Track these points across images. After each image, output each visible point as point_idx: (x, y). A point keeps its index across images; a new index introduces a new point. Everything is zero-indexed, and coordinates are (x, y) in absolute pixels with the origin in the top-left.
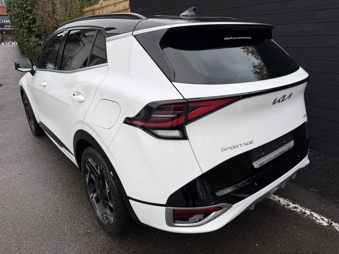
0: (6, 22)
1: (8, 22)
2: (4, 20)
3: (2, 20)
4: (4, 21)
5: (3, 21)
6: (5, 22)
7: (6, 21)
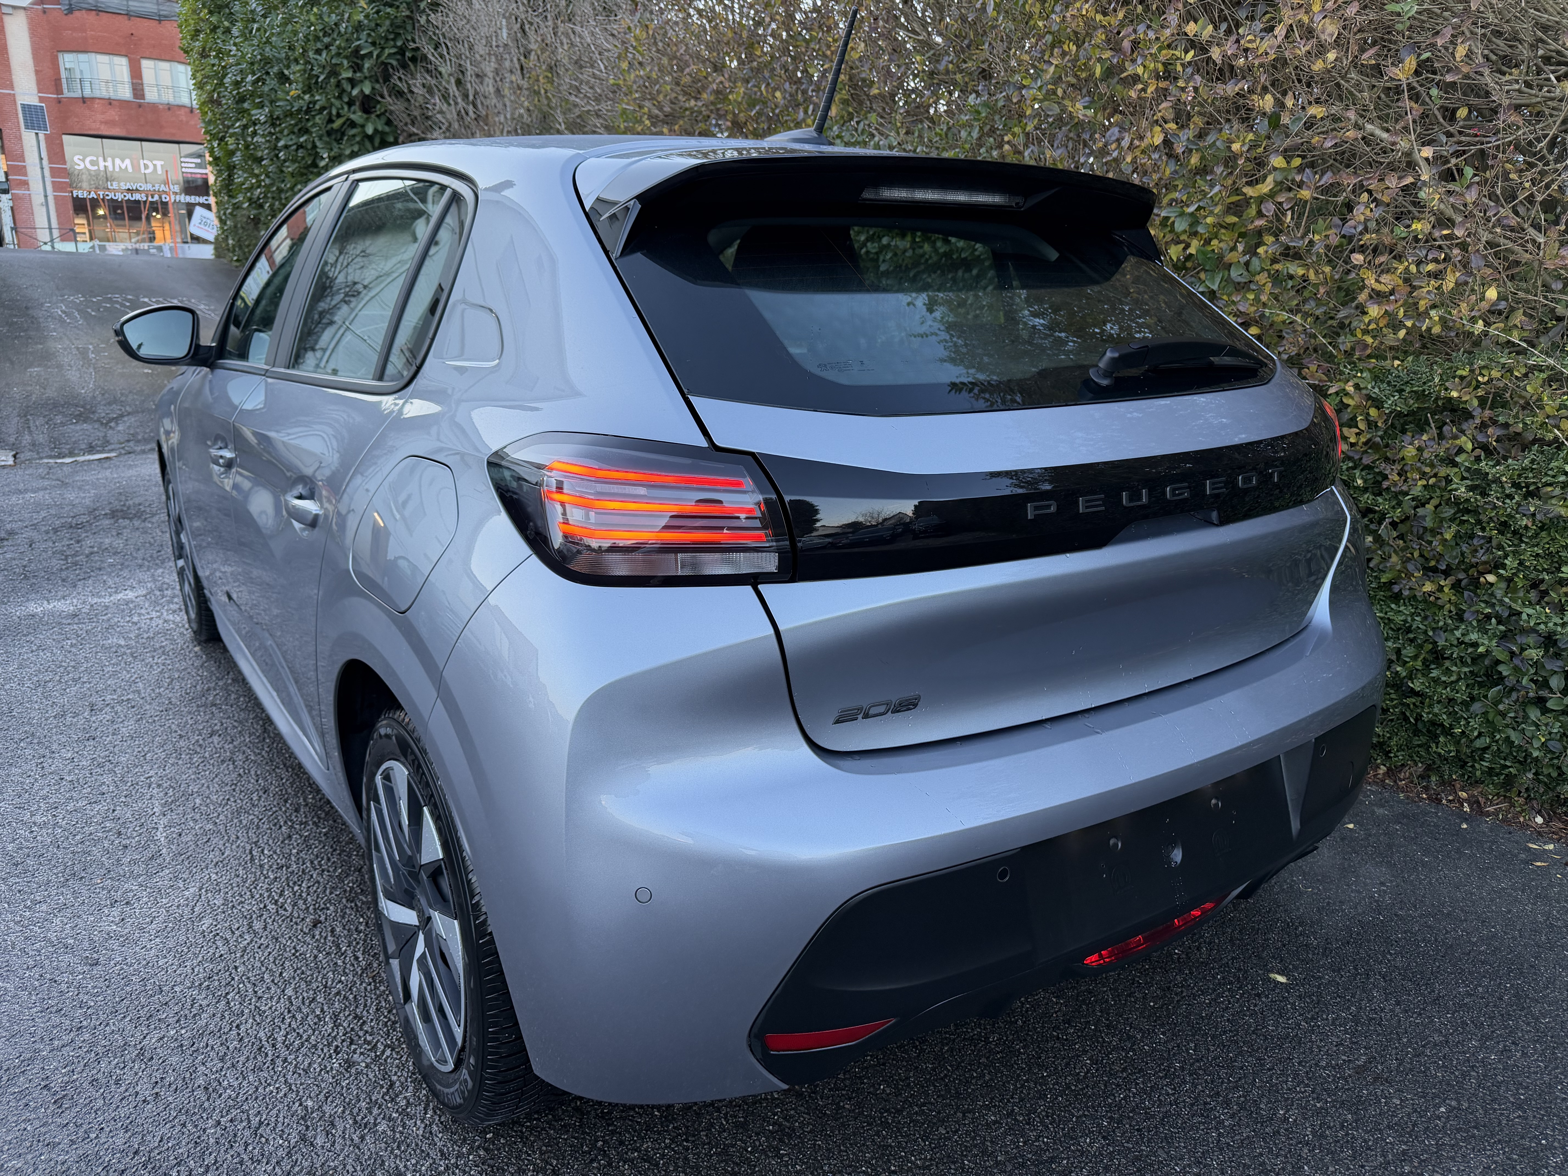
0: (117, 169)
1: (123, 167)
2: (109, 159)
3: (101, 159)
4: (109, 164)
5: (105, 160)
6: (110, 168)
7: (118, 161)
